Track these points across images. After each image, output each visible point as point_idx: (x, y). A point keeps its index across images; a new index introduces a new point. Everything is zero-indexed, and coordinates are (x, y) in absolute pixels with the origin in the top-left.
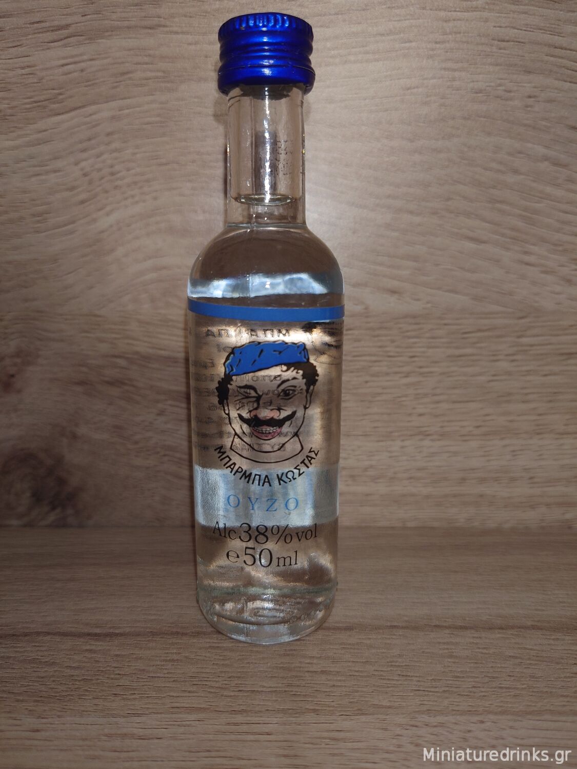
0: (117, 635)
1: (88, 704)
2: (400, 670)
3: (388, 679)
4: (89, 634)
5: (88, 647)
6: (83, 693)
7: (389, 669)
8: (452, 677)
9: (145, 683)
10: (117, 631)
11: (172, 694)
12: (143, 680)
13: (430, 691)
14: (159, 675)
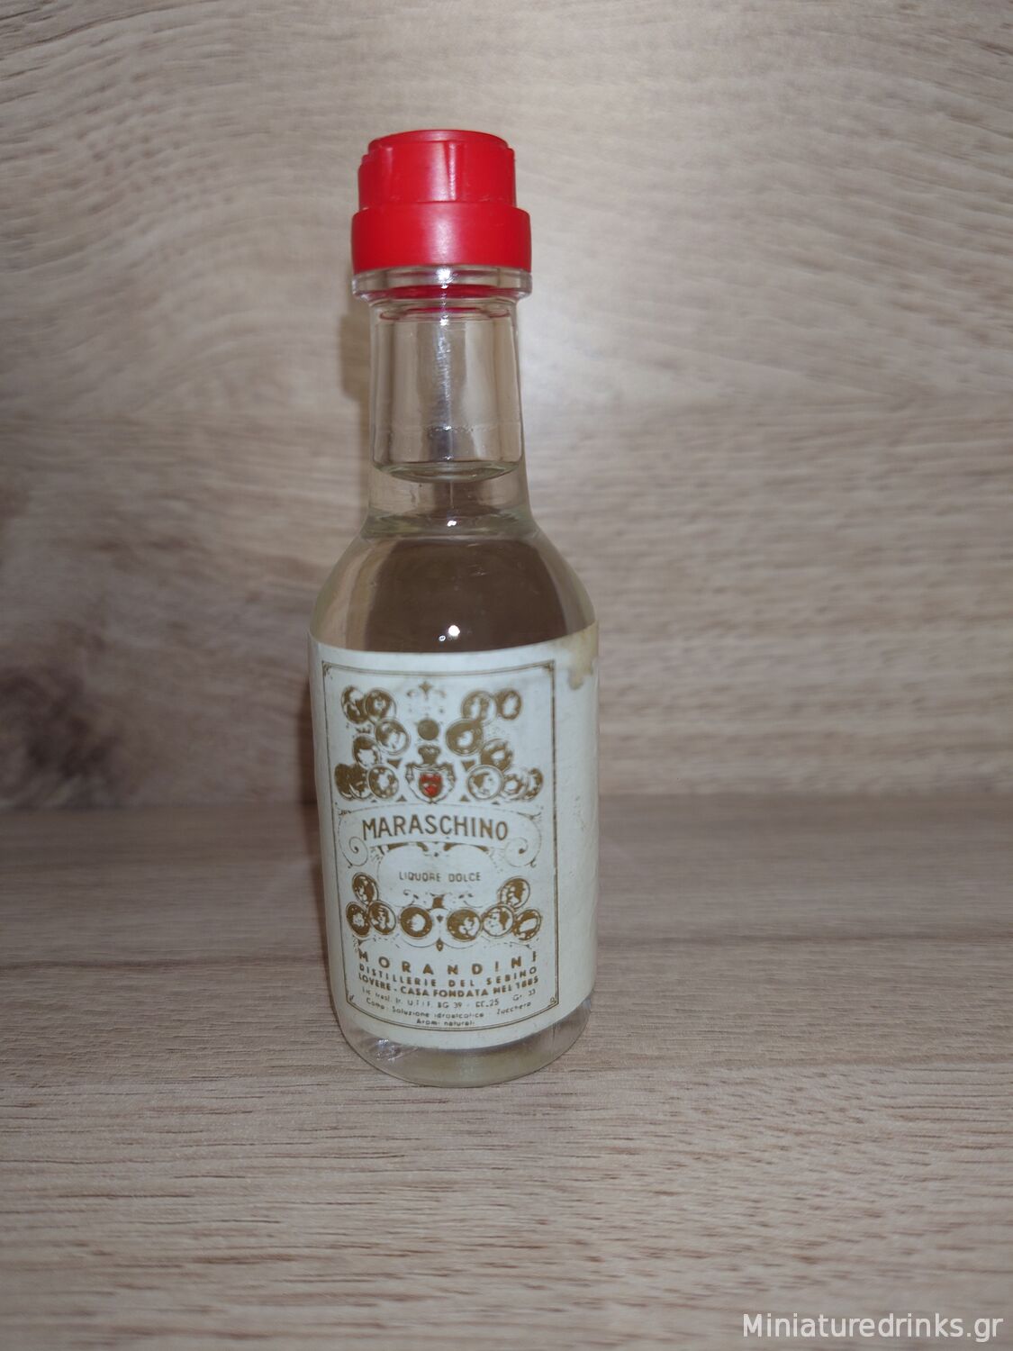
0: (177, 964)
1: (122, 1066)
2: (679, 1003)
3: (658, 1017)
4: (127, 964)
5: (126, 983)
6: (113, 1049)
7: (659, 1002)
8: (773, 1011)
9: (224, 1033)
10: (178, 958)
11: (271, 1047)
12: (221, 1028)
13: (731, 1033)
14: (250, 1020)
